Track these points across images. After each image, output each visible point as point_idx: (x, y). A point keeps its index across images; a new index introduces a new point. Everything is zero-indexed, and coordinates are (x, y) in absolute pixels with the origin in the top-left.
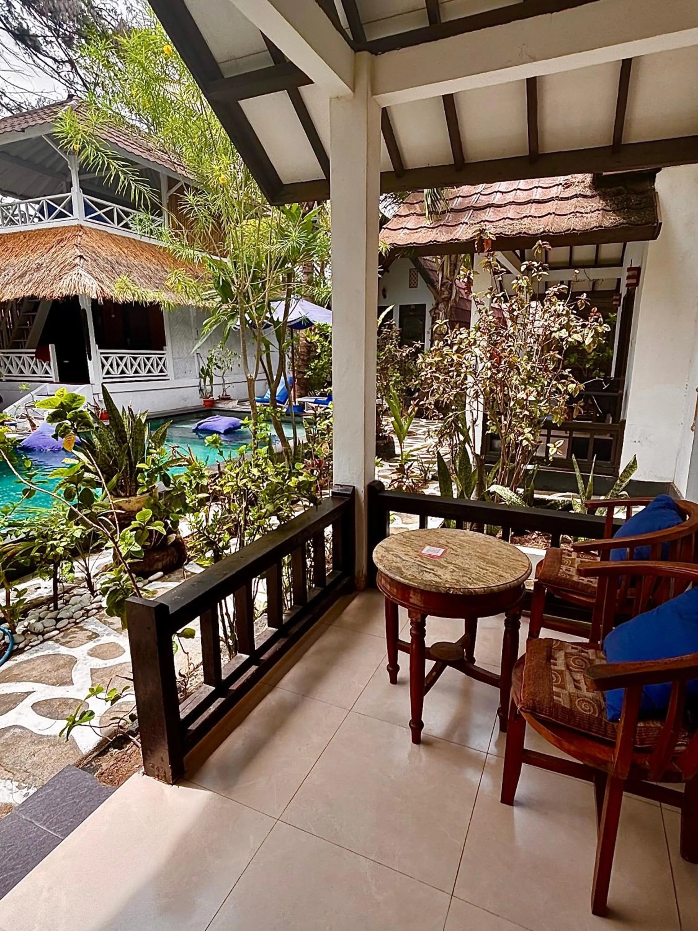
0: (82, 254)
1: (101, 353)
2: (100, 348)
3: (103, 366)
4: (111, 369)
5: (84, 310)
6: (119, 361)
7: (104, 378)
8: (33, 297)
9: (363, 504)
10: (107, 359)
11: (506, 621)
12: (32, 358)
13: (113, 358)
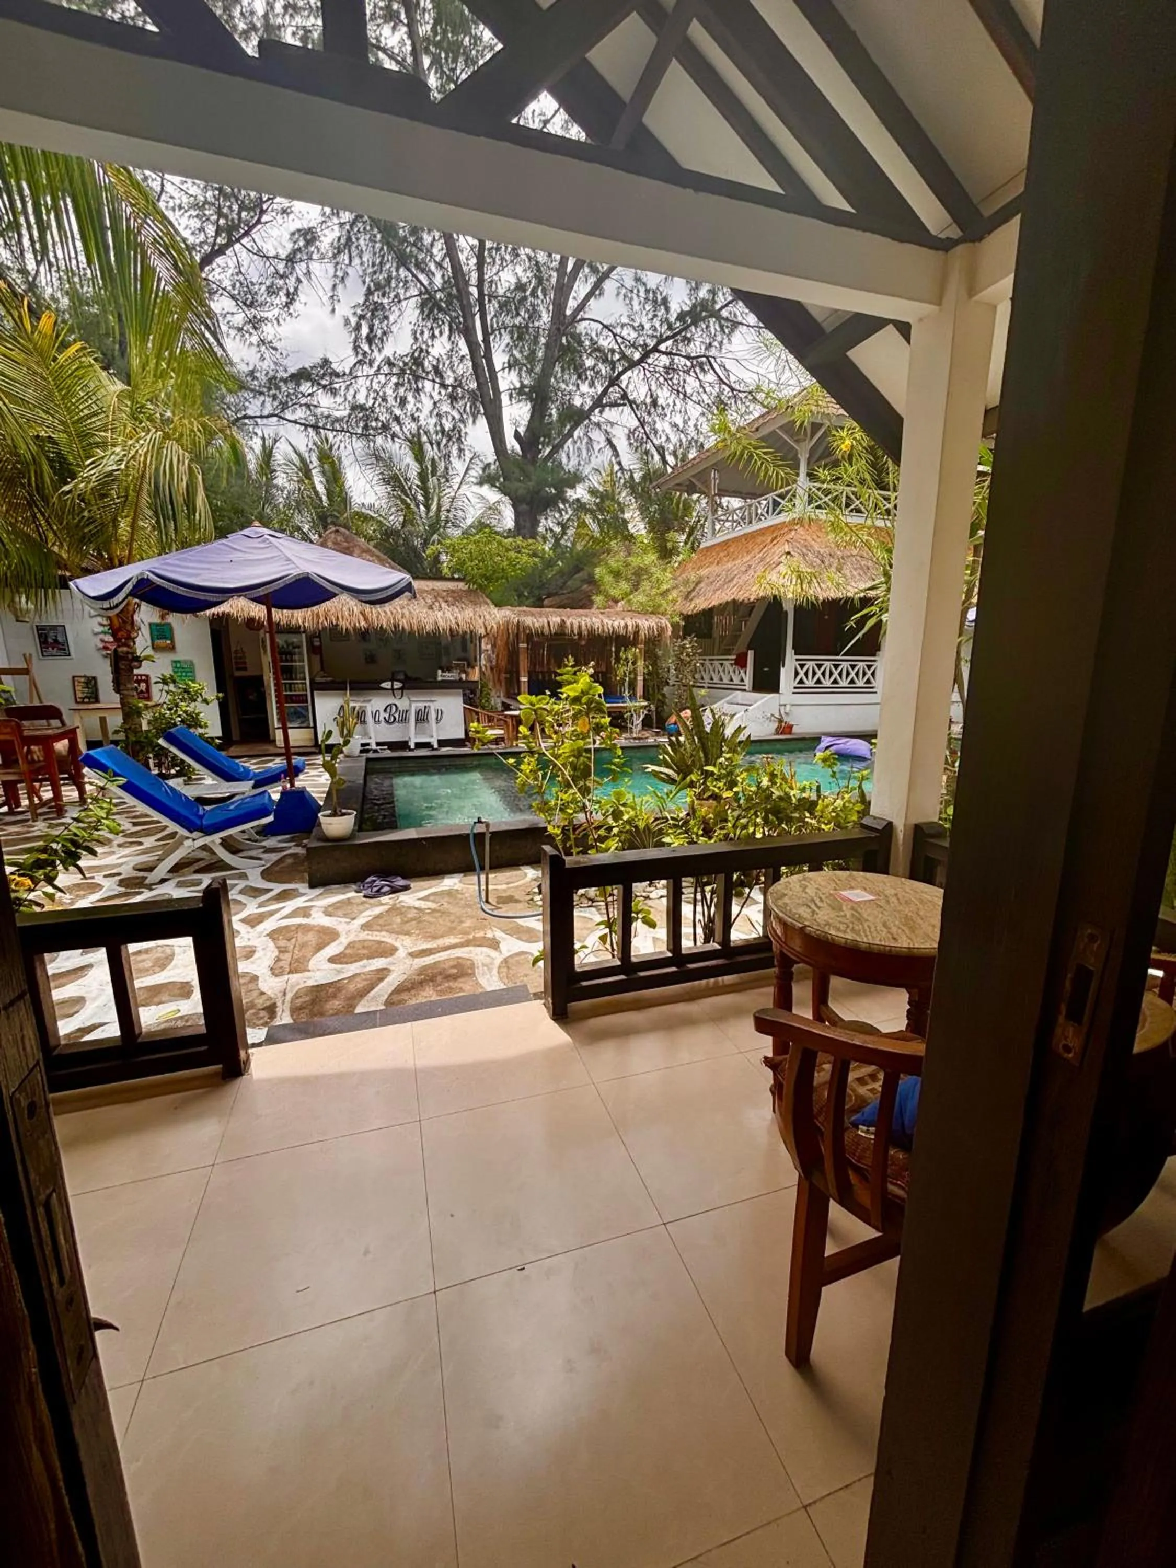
0: (791, 550)
1: (797, 660)
2: (796, 654)
3: (797, 674)
4: (822, 679)
5: (786, 612)
6: (833, 669)
7: (795, 688)
8: (734, 601)
9: (901, 848)
10: (802, 666)
11: (908, 1011)
12: (732, 665)
13: (810, 665)
